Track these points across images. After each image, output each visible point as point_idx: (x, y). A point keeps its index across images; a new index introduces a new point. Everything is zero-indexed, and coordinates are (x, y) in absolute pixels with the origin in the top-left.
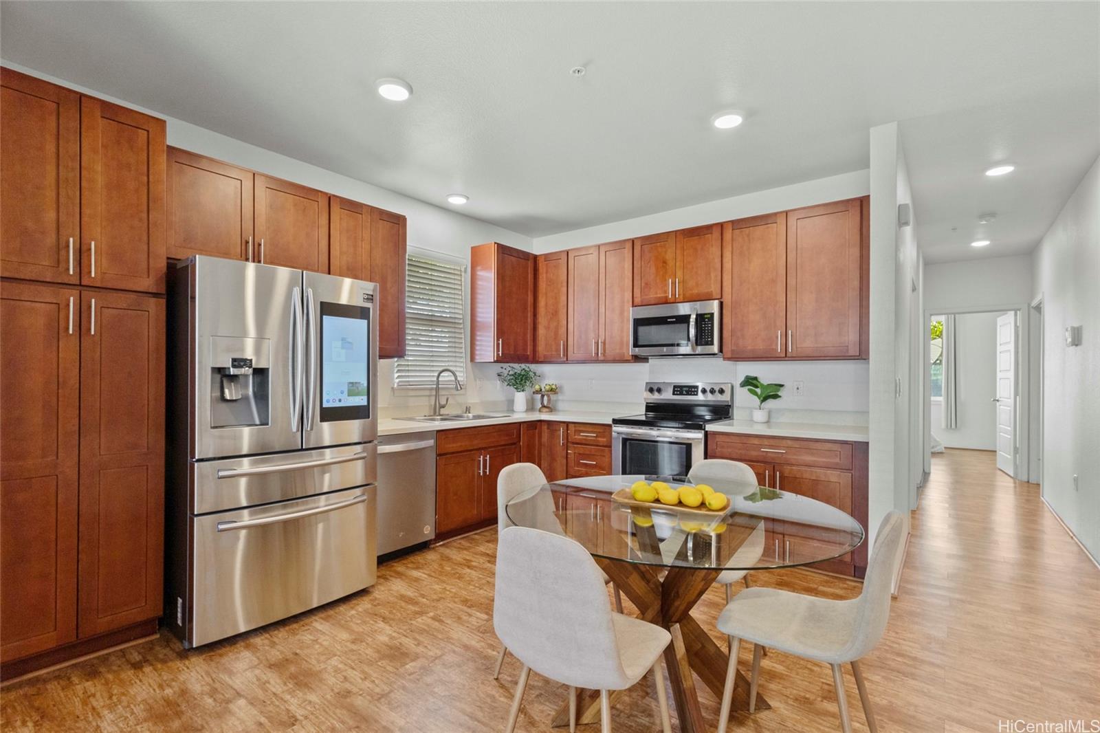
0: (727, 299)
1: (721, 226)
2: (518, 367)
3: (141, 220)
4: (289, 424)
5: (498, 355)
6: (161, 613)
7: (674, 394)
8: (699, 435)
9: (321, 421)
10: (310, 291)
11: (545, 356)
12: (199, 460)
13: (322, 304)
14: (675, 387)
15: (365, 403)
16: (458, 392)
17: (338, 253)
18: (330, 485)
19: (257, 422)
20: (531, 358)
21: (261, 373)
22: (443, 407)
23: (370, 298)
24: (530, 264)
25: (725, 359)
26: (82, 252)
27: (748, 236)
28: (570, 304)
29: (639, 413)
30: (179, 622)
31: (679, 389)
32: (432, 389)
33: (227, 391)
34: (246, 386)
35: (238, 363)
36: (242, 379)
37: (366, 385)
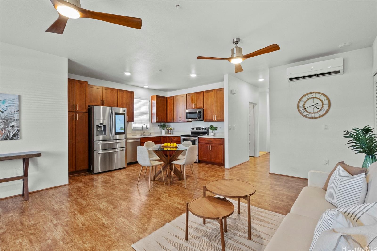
0: (204, 108)
1: (203, 92)
2: (163, 124)
3: (84, 100)
4: (110, 135)
5: (157, 121)
6: (88, 168)
7: (196, 130)
8: (197, 138)
9: (116, 135)
10: (113, 111)
11: (169, 121)
12: (95, 141)
13: (115, 113)
14: (197, 128)
15: (124, 131)
16: (147, 130)
17: (119, 101)
18: (118, 147)
19: (104, 135)
20: (166, 122)
21: (105, 126)
22: (144, 133)
23: (125, 111)
24: (165, 99)
25: (204, 122)
26: (76, 106)
27: (208, 94)
28: (174, 109)
29: (190, 134)
30: (91, 170)
31: (198, 128)
32: (141, 129)
33: (99, 129)
34: (102, 128)
35: (101, 124)
36: (101, 127)
37: (124, 128)
